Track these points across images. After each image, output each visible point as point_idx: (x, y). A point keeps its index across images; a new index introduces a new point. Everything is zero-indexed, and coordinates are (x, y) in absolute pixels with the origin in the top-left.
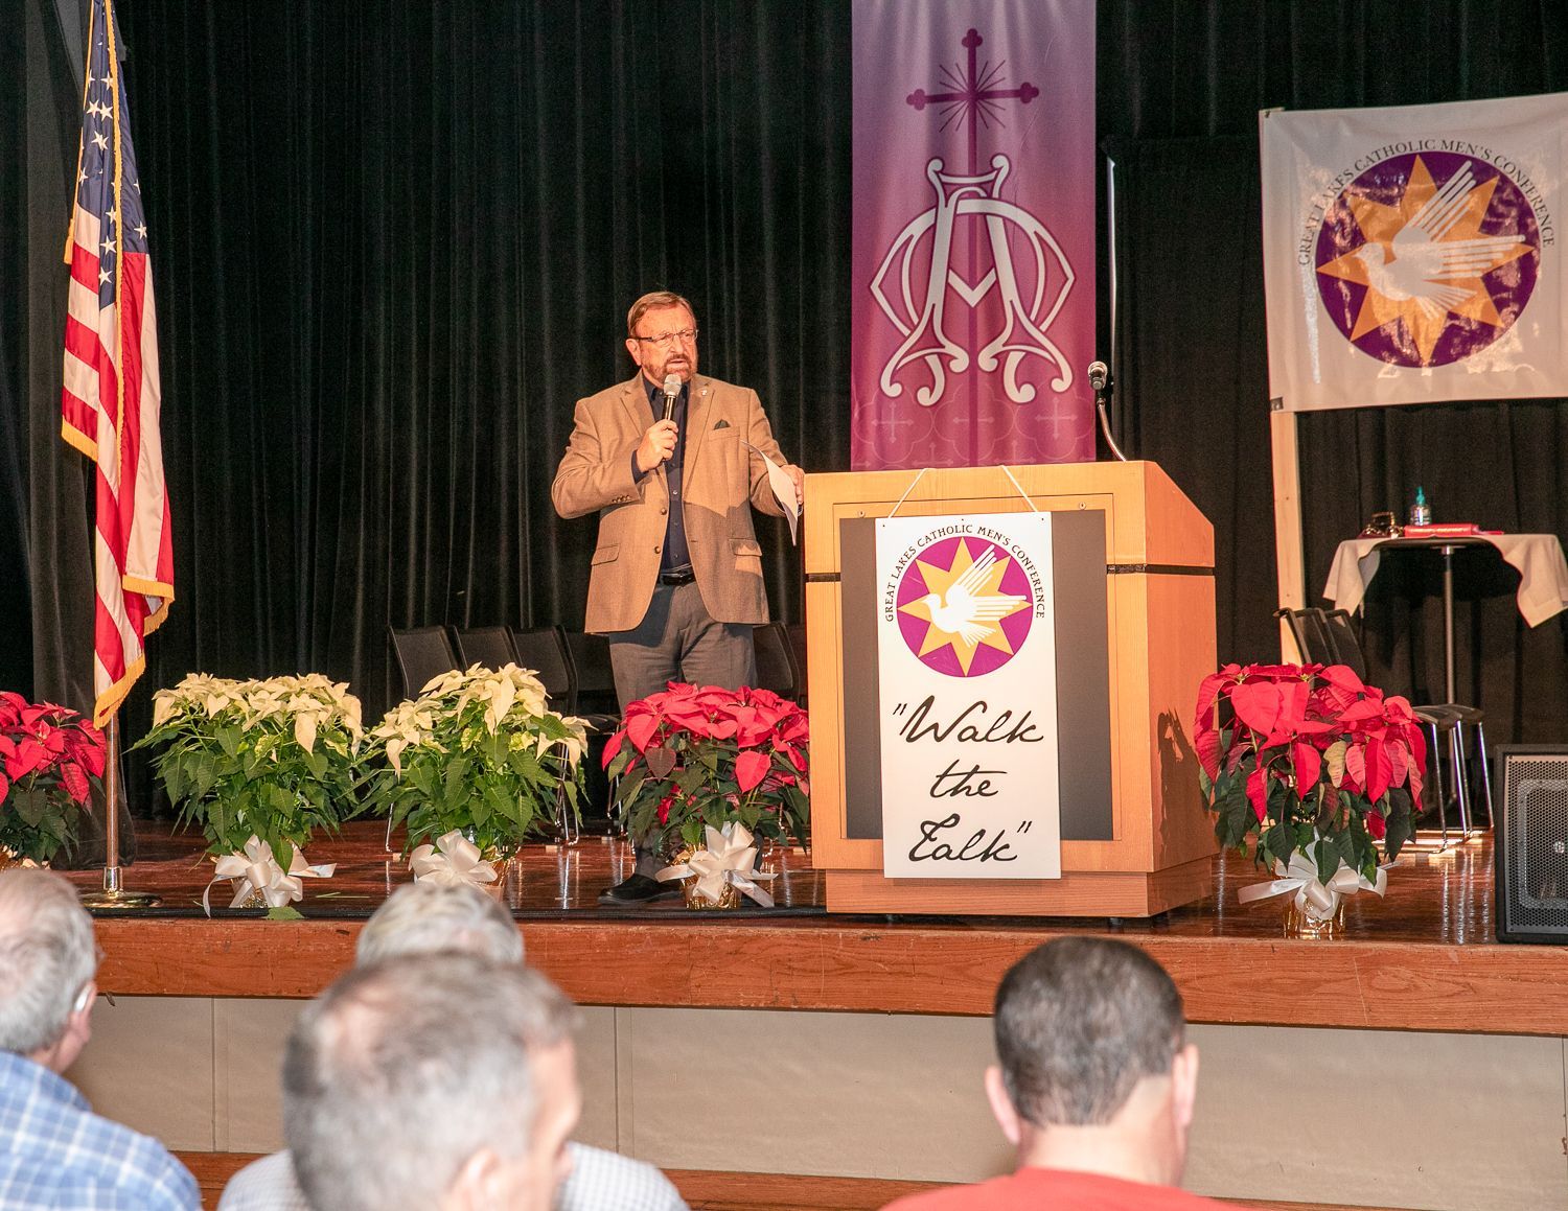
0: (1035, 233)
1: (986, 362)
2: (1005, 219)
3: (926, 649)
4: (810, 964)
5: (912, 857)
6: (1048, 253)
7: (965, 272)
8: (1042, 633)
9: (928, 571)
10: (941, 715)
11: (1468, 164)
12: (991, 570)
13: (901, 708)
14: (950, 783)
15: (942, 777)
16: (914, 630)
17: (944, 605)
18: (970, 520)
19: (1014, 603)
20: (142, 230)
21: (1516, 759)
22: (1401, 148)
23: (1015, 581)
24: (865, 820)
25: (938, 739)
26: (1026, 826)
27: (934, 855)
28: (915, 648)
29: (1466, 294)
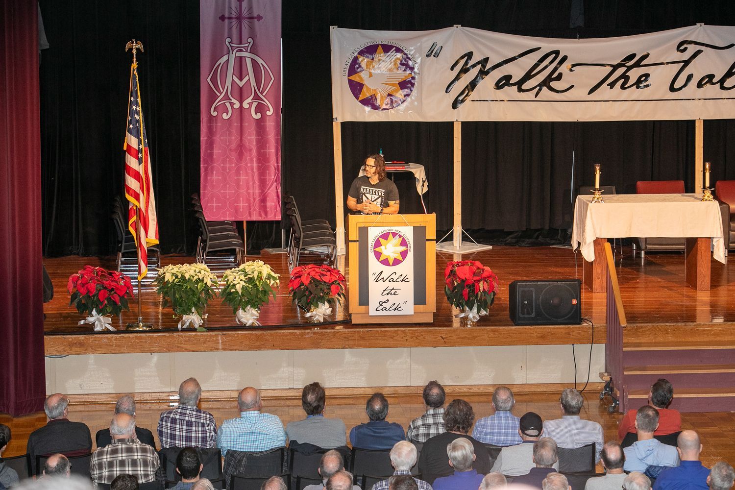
0: (261, 64)
1: (246, 105)
2: (252, 59)
3: (381, 259)
5: (376, 310)
6: (265, 70)
7: (238, 76)
8: (410, 255)
9: (382, 240)
10: (384, 275)
11: (395, 48)
12: (398, 240)
13: (374, 274)
14: (386, 292)
15: (384, 291)
16: (378, 255)
17: (386, 249)
18: (392, 228)
19: (404, 248)
20: (146, 141)
21: (519, 283)
22: (375, 42)
23: (404, 243)
24: (364, 300)
25: (384, 281)
26: (405, 302)
27: (382, 310)
28: (378, 259)
29: (393, 88)
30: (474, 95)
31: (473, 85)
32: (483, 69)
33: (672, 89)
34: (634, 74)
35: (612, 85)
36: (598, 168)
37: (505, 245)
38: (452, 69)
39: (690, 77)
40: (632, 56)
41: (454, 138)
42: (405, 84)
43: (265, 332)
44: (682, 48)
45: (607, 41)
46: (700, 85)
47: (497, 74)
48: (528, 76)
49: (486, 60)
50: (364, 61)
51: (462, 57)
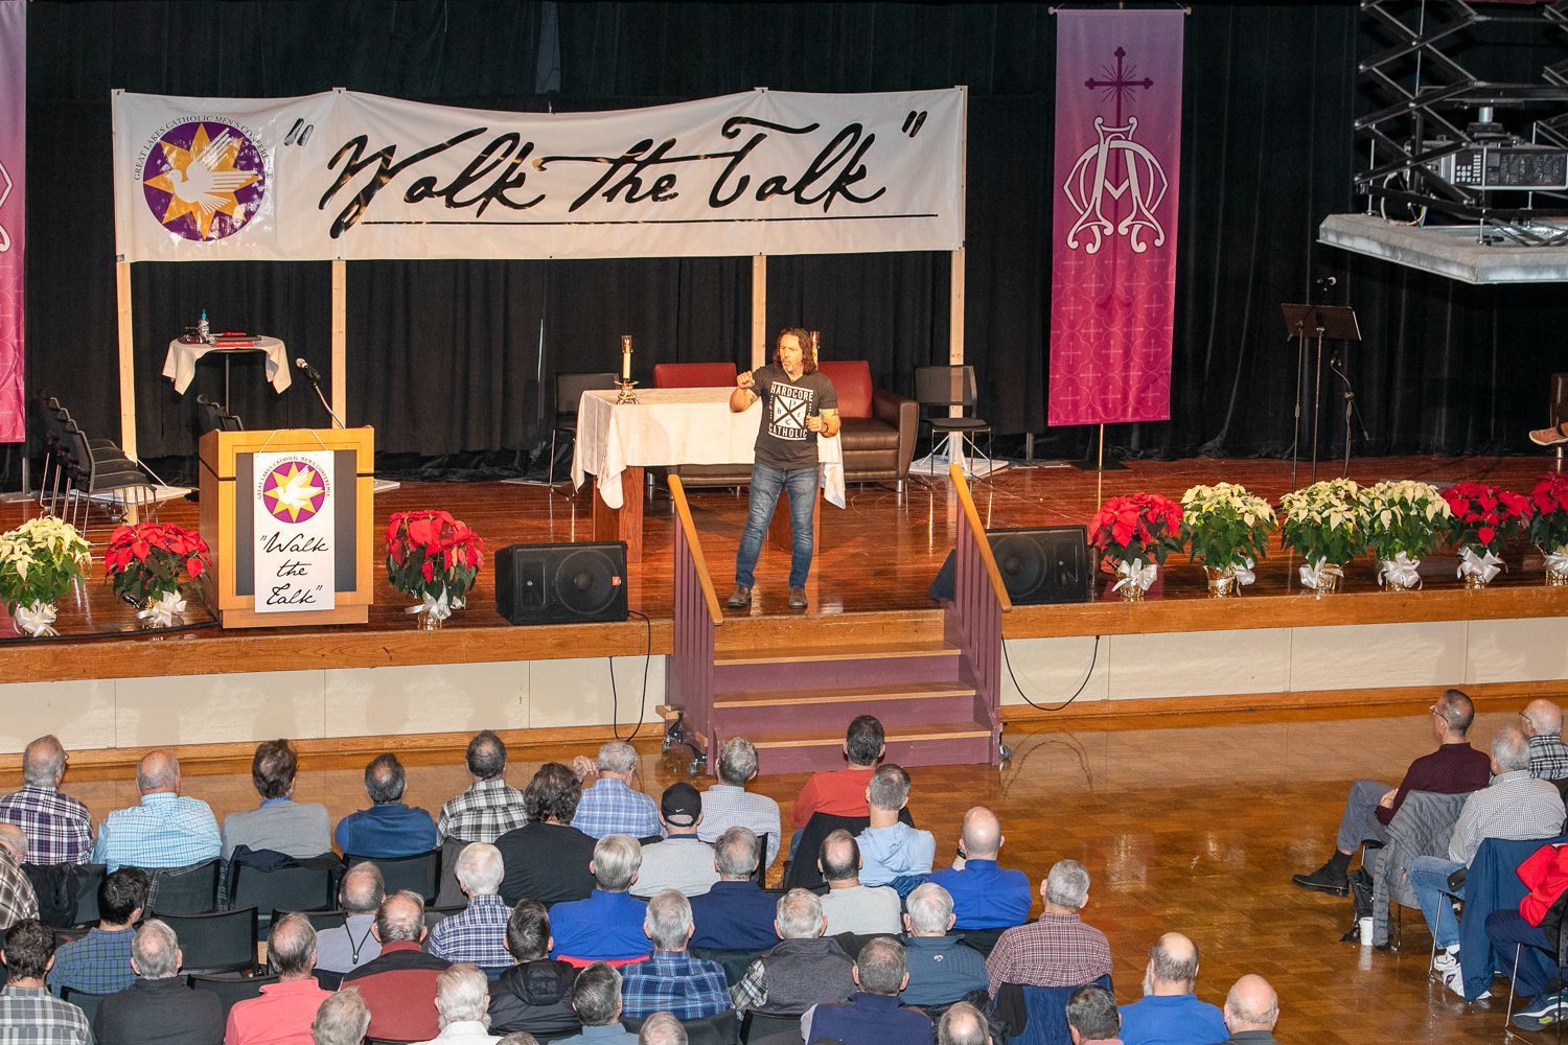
3: (276, 511)
4: (228, 654)
5: (268, 603)
8: (329, 503)
9: (278, 477)
10: (282, 540)
11: (228, 129)
12: (306, 476)
13: (264, 537)
14: (286, 570)
15: (282, 568)
16: (271, 503)
17: (285, 491)
18: (298, 455)
19: (317, 491)
21: (519, 550)
22: (191, 120)
23: (317, 481)
24: (246, 585)
25: (281, 551)
26: (320, 587)
27: (278, 602)
28: (271, 511)
29: (226, 201)
30: (369, 213)
31: (366, 196)
32: (384, 166)
33: (714, 202)
34: (649, 176)
35: (611, 195)
36: (627, 342)
37: (423, 479)
38: (331, 165)
39: (744, 182)
40: (645, 145)
41: (334, 291)
42: (246, 194)
43: (69, 648)
44: (731, 130)
45: (599, 118)
46: (761, 195)
47: (409, 176)
48: (465, 179)
49: (391, 150)
50: (172, 153)
51: (349, 146)
